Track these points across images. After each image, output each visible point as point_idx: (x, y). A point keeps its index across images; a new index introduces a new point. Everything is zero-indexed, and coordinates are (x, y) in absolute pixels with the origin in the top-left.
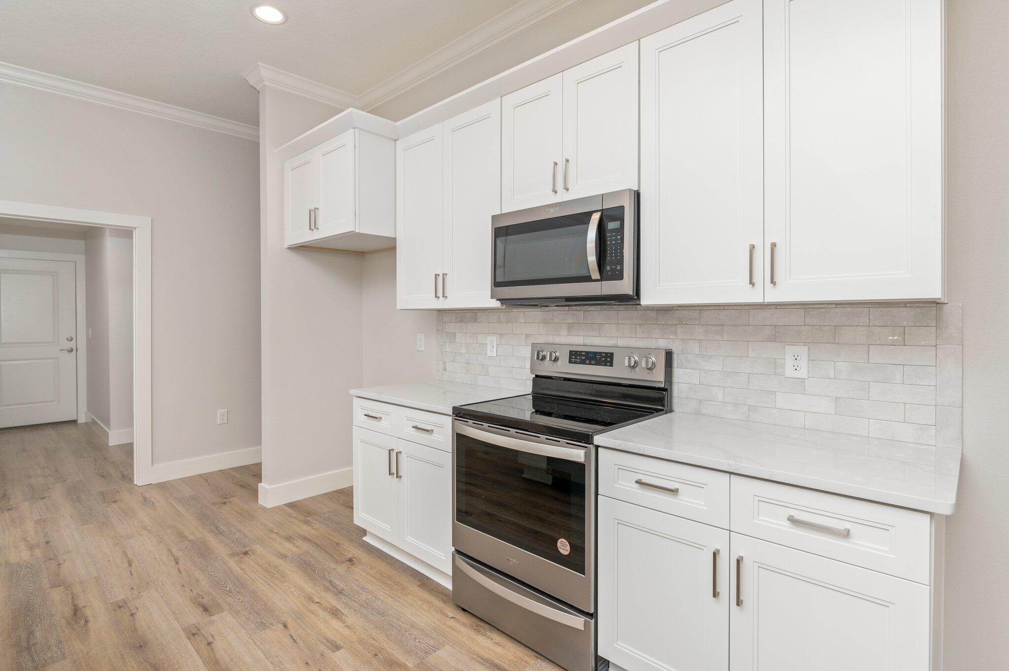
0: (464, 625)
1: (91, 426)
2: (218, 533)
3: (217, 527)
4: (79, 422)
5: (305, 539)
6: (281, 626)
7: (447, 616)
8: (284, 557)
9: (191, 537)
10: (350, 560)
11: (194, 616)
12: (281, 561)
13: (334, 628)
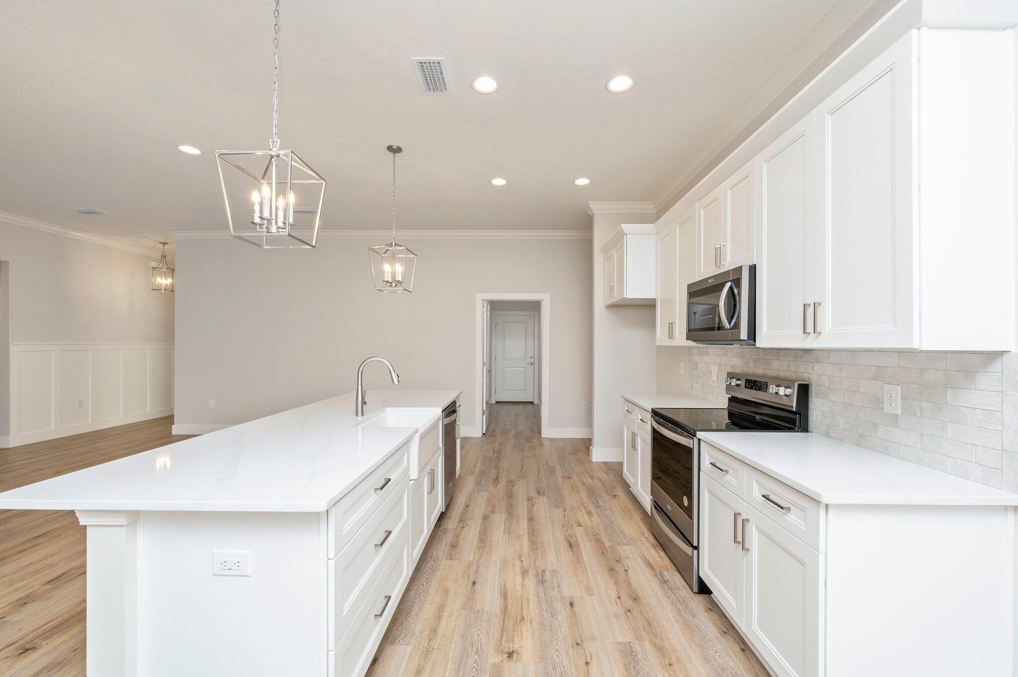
0: (650, 542)
1: (538, 405)
2: (563, 465)
3: (564, 463)
4: (535, 403)
5: (600, 480)
6: (563, 509)
7: (644, 536)
8: (584, 484)
9: (550, 465)
10: (615, 496)
11: (533, 494)
12: (582, 486)
13: (585, 519)
